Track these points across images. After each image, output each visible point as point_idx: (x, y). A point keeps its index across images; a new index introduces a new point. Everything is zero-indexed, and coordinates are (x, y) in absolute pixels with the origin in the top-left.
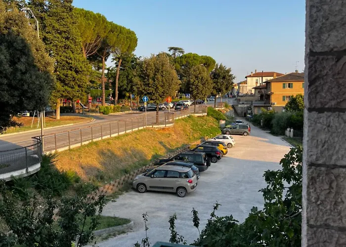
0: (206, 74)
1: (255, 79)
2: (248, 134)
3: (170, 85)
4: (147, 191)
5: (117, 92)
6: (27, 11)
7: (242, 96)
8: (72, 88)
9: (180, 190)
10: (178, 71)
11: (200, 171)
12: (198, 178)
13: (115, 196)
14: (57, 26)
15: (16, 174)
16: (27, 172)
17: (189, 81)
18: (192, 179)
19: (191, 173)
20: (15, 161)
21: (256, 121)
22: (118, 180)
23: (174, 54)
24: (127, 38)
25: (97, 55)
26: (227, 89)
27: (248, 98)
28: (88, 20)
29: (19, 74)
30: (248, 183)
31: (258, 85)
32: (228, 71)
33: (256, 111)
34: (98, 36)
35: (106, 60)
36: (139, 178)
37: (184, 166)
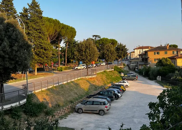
0: (113, 49)
1: (139, 50)
2: (136, 80)
3: (94, 55)
4: (83, 112)
5: (66, 60)
6: (20, 20)
7: (132, 60)
8: (43, 58)
9: (101, 112)
10: (98, 48)
11: (111, 101)
12: (110, 105)
13: (66, 115)
14: (34, 26)
15: (13, 105)
16: (19, 104)
17: (104, 52)
18: (107, 105)
19: (107, 102)
20: (13, 98)
21: (140, 73)
22: (67, 107)
23: (96, 39)
24: (71, 31)
25: (56, 41)
26: (124, 56)
27: (135, 60)
28: (50, 23)
29: (14, 52)
30: (138, 107)
31: (141, 53)
32: (125, 46)
33: (140, 67)
34: (56, 31)
35: (60, 43)
36: (79, 105)
37: (102, 98)
